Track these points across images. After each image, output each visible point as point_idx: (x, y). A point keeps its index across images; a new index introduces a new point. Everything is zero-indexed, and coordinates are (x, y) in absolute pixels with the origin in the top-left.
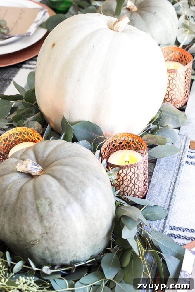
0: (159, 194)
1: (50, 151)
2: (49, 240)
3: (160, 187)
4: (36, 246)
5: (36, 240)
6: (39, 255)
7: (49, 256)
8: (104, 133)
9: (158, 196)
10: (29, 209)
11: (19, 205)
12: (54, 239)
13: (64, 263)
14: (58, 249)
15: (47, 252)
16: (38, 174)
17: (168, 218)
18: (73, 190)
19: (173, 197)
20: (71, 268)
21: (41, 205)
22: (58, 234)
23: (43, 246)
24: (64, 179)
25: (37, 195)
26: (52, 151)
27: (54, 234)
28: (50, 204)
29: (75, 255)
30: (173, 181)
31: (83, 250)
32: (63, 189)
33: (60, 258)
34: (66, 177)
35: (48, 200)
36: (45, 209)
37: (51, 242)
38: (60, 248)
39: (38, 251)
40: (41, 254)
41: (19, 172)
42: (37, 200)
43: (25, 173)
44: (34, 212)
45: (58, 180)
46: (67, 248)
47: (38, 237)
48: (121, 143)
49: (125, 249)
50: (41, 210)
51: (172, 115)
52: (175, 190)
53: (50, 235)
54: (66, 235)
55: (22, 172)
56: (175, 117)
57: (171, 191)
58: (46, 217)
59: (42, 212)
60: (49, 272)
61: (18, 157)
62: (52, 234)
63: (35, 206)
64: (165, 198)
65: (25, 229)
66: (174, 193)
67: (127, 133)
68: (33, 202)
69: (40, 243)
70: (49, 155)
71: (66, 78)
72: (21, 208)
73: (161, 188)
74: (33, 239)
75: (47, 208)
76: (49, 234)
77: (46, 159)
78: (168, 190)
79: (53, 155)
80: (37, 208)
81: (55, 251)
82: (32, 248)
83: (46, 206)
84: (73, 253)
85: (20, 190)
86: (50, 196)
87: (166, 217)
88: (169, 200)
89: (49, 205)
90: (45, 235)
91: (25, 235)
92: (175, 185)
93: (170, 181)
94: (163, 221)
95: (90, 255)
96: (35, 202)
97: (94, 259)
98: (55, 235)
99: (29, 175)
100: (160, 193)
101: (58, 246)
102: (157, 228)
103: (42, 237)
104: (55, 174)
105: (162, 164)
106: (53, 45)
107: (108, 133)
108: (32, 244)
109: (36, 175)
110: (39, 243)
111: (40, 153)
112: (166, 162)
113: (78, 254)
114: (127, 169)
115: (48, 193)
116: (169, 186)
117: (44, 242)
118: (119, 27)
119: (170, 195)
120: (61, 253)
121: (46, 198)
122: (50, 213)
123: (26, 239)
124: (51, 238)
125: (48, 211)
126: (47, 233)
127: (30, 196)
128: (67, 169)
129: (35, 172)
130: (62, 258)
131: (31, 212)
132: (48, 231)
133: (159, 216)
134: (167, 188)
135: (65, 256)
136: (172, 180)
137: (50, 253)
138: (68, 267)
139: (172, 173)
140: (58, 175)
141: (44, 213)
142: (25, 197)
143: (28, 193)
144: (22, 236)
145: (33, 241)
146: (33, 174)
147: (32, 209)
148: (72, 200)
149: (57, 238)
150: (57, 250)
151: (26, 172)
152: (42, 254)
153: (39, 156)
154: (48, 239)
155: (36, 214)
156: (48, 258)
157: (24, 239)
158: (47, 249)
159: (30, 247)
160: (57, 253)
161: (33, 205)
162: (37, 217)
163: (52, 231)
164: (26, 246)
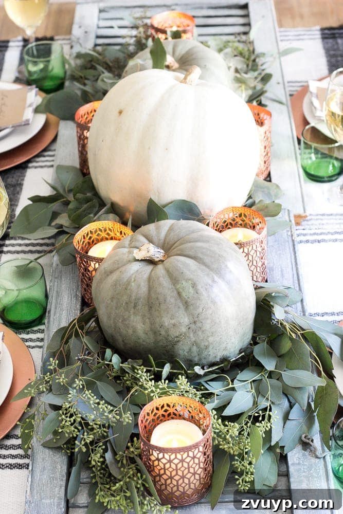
0: (283, 278)
1: (166, 231)
2: (199, 330)
3: (280, 269)
4: (181, 342)
5: (181, 335)
6: (184, 355)
7: (197, 354)
8: (202, 211)
9: (283, 280)
10: (169, 298)
11: (153, 295)
12: (204, 328)
13: (213, 360)
14: (208, 341)
15: (195, 349)
16: (162, 259)
17: (304, 301)
18: (215, 266)
19: (300, 277)
20: (223, 365)
21: (183, 289)
22: (209, 321)
23: (190, 341)
24: (200, 255)
25: (174, 278)
26: (168, 231)
27: (203, 322)
28: (194, 286)
29: (225, 349)
30: (293, 261)
31: (233, 340)
32: (203, 267)
33: (209, 355)
34: (202, 253)
35: (190, 282)
36: (189, 293)
37: (200, 333)
38: (211, 339)
39: (183, 350)
40: (186, 354)
41: (138, 260)
42: (176, 285)
43: (146, 260)
44: (176, 300)
45: (194, 258)
46: (218, 339)
47: (184, 329)
48: (225, 222)
49: (272, 339)
50: (184, 294)
51: (261, 188)
52: (300, 270)
53: (199, 324)
54: (217, 321)
55: (143, 259)
56: (266, 190)
57: (295, 272)
58: (192, 302)
59: (186, 297)
60: (201, 372)
61: (127, 245)
63: (175, 292)
64: (291, 280)
65: (166, 324)
66: (300, 273)
68: (172, 288)
69: (187, 338)
70: (166, 236)
71: (149, 148)
72: (157, 299)
73: (282, 271)
74: (177, 334)
75: (191, 291)
76: (197, 323)
77: (164, 241)
78: (291, 271)
79: (172, 234)
80: (179, 294)
81: (204, 346)
82: (176, 347)
83: (189, 289)
84: (223, 346)
85: (150, 279)
86: (192, 276)
87: (302, 301)
88: (297, 282)
90: (193, 326)
91: (167, 331)
92: (296, 264)
93: (289, 261)
94: (299, 304)
95: (239, 349)
96: (174, 287)
97: (243, 354)
98: (205, 323)
99: (151, 262)
100: (283, 275)
101: (208, 337)
102: (296, 313)
103: (189, 328)
104: (187, 253)
105: (271, 244)
106: (120, 112)
107: (207, 211)
108: (176, 342)
109: (159, 261)
110: (184, 339)
111: (154, 235)
112: (275, 241)
113: (228, 347)
114: (248, 247)
115: (188, 274)
116: (290, 266)
117: (192, 335)
118: (191, 82)
119: (295, 276)
120: (211, 348)
121: (187, 280)
122: (196, 296)
123: (168, 336)
124: (200, 328)
125: (193, 294)
126: (195, 322)
127: (165, 282)
128: (199, 244)
129: (159, 256)
130: (212, 354)
131: (172, 300)
132: (196, 319)
133: (293, 299)
134: (290, 270)
135: (215, 351)
136: (291, 259)
137: (198, 350)
138: (219, 365)
139: (288, 251)
140: (191, 253)
141: (189, 298)
142: (160, 284)
143: (161, 279)
144: (163, 333)
145: (177, 337)
146: (157, 260)
147: (172, 296)
148: (216, 278)
149: (207, 326)
150: (206, 344)
151: (148, 258)
152: (188, 352)
153: (154, 239)
154: (196, 330)
155: (179, 301)
156: (195, 356)
157: (165, 337)
158: (195, 343)
159: (173, 347)
160: (207, 347)
161: (173, 291)
162: (181, 305)
163: (200, 318)
164: (167, 346)
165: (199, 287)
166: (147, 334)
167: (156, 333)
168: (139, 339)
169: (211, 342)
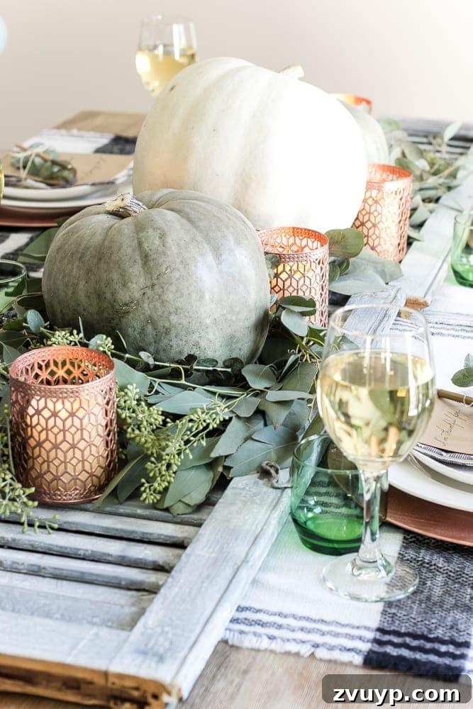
2: (157, 300)
4: (131, 315)
5: (132, 302)
6: (134, 337)
7: (152, 341)
10: (124, 247)
11: (107, 244)
12: (165, 297)
14: (170, 321)
15: (150, 328)
18: (203, 224)
20: (189, 367)
21: (147, 238)
22: (172, 288)
23: (144, 314)
24: (187, 210)
25: (141, 227)
27: (166, 287)
28: (162, 236)
32: (185, 222)
33: (171, 346)
34: (191, 208)
35: (159, 231)
36: (153, 243)
37: (158, 304)
38: (174, 319)
39: (133, 328)
40: (138, 336)
42: (140, 233)
44: (134, 251)
45: (178, 212)
46: (185, 322)
47: (136, 295)
50: (145, 245)
53: (158, 290)
54: (186, 292)
55: (115, 209)
58: (155, 256)
59: (147, 249)
60: (151, 361)
62: (162, 288)
63: (136, 241)
65: (115, 281)
67: (294, 228)
68: (133, 236)
69: (139, 308)
70: (161, 198)
72: (110, 248)
74: (127, 299)
75: (157, 242)
76: (156, 287)
80: (140, 244)
81: (164, 327)
82: (124, 320)
83: (155, 239)
84: (195, 337)
85: (111, 228)
86: (163, 226)
89: (160, 238)
90: (149, 292)
91: (114, 293)
96: (136, 235)
97: (229, 370)
98: (167, 289)
101: (170, 313)
103: (144, 294)
104: (172, 207)
108: (124, 313)
110: (136, 309)
113: (203, 344)
117: (146, 305)
120: (173, 334)
121: (156, 229)
122: (161, 249)
123: (115, 301)
124: (160, 296)
125: (158, 247)
126: (153, 286)
129: (137, 210)
130: (175, 346)
131: (129, 251)
132: (155, 282)
135: (180, 343)
137: (154, 333)
140: (176, 207)
141: (151, 250)
144: (108, 296)
145: (126, 305)
147: (130, 246)
149: (170, 295)
150: (167, 325)
151: (121, 210)
152: (140, 333)
154: (153, 298)
155: (137, 253)
156: (150, 344)
157: (110, 303)
158: (151, 320)
159: (120, 320)
160: (167, 332)
161: (133, 240)
162: (138, 258)
163: (162, 280)
164: (113, 319)
165: (169, 240)
166: (89, 297)
167: (100, 296)
168: (79, 305)
169: (173, 322)
